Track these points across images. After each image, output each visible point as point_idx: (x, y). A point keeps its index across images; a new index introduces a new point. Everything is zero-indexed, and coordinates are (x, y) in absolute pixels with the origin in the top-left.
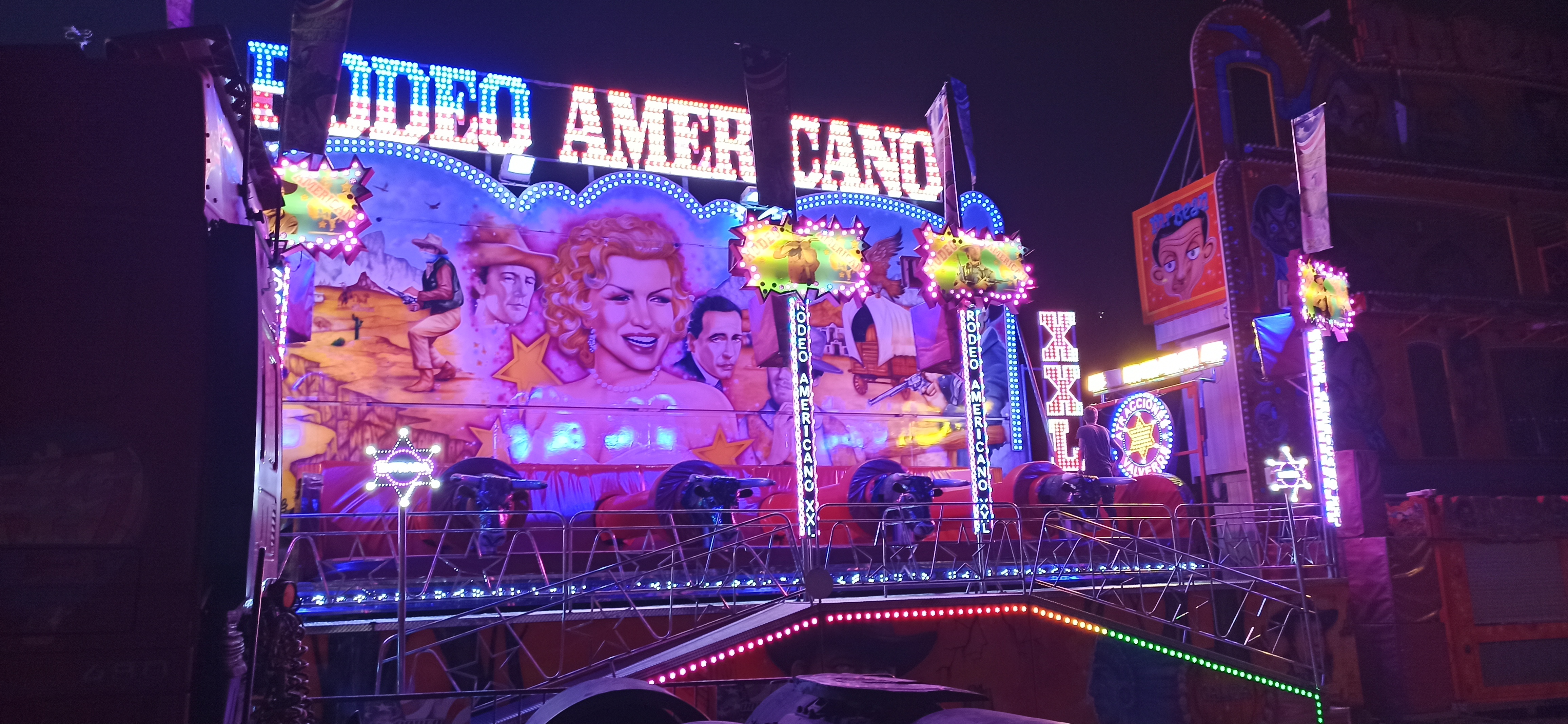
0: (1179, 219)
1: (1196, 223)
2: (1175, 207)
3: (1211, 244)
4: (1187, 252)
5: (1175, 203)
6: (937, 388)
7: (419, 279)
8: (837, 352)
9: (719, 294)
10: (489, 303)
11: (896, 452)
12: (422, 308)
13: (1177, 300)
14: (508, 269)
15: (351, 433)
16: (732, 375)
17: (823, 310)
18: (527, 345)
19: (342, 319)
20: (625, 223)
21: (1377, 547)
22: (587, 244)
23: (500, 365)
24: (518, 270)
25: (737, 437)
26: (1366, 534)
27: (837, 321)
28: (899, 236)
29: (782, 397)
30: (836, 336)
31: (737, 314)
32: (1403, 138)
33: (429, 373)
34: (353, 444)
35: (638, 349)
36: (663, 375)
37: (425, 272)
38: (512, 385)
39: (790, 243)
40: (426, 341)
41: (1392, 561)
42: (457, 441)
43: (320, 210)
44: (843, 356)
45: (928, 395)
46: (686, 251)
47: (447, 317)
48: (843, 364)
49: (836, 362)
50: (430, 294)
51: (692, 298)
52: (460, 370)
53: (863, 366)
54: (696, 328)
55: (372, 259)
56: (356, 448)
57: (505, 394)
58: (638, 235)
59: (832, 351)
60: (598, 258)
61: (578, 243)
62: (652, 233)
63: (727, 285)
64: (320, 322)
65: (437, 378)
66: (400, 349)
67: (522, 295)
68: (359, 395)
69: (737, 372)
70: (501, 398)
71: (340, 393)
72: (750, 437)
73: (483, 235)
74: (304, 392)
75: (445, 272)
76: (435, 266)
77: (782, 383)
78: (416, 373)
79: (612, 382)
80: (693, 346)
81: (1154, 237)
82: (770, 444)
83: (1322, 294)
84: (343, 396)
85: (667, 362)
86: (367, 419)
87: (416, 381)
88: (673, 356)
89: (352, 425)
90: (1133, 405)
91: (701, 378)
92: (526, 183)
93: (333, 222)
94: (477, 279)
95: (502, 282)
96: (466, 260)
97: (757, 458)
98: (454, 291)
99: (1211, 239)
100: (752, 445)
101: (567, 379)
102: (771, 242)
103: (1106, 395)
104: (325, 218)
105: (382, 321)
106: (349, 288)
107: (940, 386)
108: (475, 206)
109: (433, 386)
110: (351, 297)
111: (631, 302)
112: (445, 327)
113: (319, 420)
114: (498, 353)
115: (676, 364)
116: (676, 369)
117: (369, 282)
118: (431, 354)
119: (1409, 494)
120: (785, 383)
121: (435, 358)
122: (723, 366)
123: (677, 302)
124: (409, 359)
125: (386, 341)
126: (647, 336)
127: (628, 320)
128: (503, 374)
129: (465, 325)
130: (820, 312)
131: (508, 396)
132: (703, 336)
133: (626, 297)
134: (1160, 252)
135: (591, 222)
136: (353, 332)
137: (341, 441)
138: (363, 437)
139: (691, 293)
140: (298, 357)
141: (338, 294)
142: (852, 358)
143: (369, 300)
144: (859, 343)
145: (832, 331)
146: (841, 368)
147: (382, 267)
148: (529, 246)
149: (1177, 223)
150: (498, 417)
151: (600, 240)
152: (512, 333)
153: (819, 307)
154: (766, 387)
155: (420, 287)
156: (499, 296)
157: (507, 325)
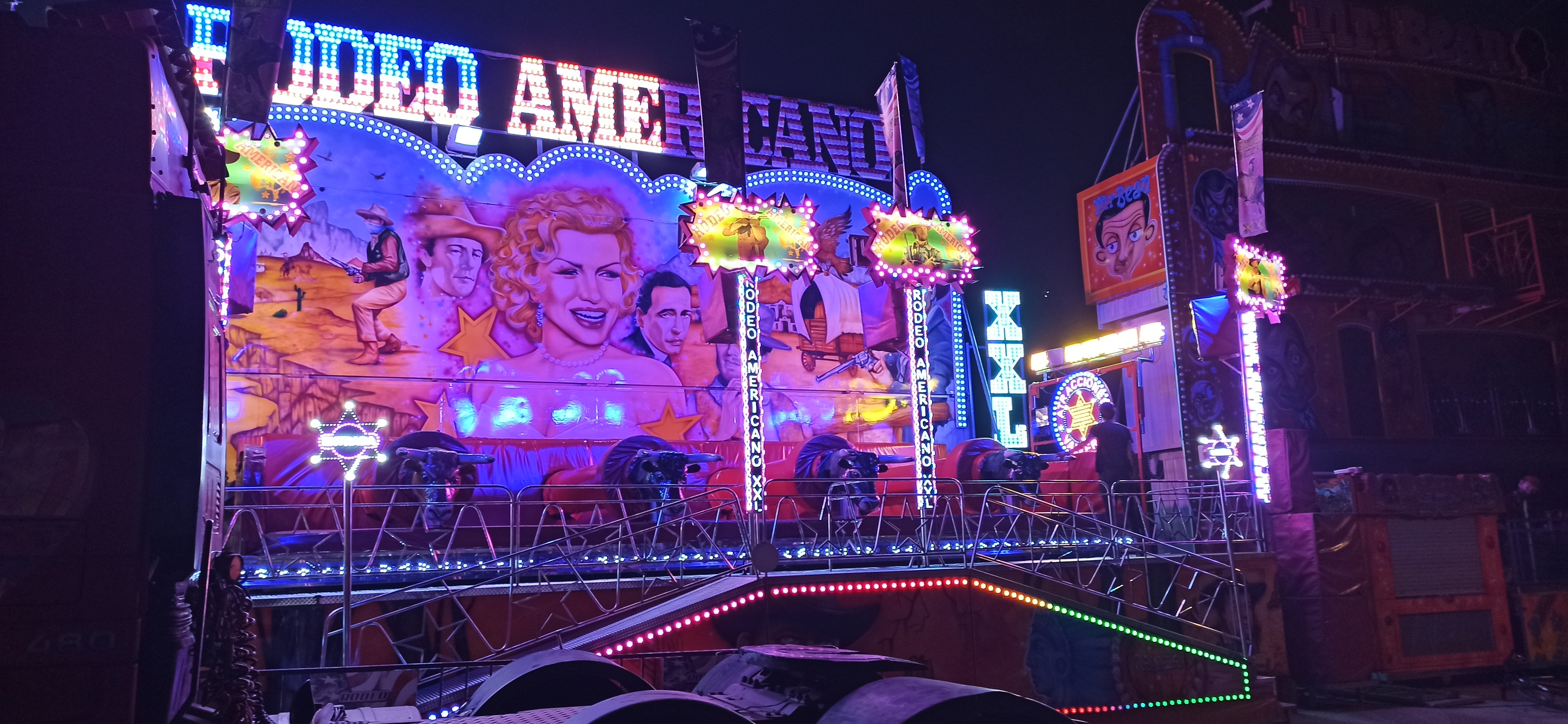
0: (1122, 201)
1: (1138, 206)
2: (1117, 189)
3: (1152, 226)
4: (1129, 233)
5: (1119, 185)
6: (884, 365)
7: (364, 250)
8: (786, 330)
9: (668, 269)
10: (436, 276)
11: (842, 428)
12: (367, 279)
13: (1119, 281)
14: (456, 241)
15: (293, 405)
16: (681, 351)
17: (772, 286)
18: (474, 319)
19: (284, 290)
20: (574, 197)
21: (1304, 522)
22: (536, 217)
23: (446, 338)
24: (465, 242)
25: (686, 413)
26: (1294, 511)
27: (786, 298)
28: (848, 214)
29: (731, 373)
30: (784, 312)
31: (686, 290)
32: (1339, 124)
33: (373, 345)
34: (295, 417)
35: (587, 324)
36: (611, 349)
37: (370, 243)
38: (458, 358)
39: (740, 221)
40: (371, 313)
41: (1318, 536)
42: (402, 415)
43: (264, 181)
44: (792, 333)
45: (875, 372)
46: (635, 226)
47: (392, 290)
48: (792, 341)
49: (785, 339)
50: (374, 266)
51: (642, 273)
52: (406, 343)
53: (811, 343)
54: (645, 303)
55: (315, 229)
56: (299, 421)
57: (451, 368)
58: (587, 209)
59: (781, 328)
60: (547, 232)
61: (527, 216)
62: (601, 207)
63: (676, 261)
64: (261, 293)
65: (382, 351)
66: (345, 322)
67: (469, 268)
68: (301, 367)
69: (685, 348)
70: (447, 371)
71: (281, 366)
72: (698, 413)
73: (430, 206)
74: (245, 363)
75: (391, 243)
76: (380, 237)
77: (730, 359)
78: (361, 346)
79: (560, 357)
80: (641, 321)
81: (1098, 219)
82: (719, 420)
83: (1256, 277)
84: (284, 368)
85: (615, 337)
86: (310, 391)
87: (360, 354)
88: (622, 331)
89: (294, 398)
90: (1075, 384)
91: (650, 354)
92: (473, 155)
93: (276, 192)
94: (423, 251)
95: (449, 255)
96: (411, 231)
97: (705, 434)
98: (399, 263)
99: (1152, 221)
100: (700, 421)
101: (514, 354)
102: (721, 220)
103: (1049, 374)
104: (268, 188)
105: (325, 293)
106: (291, 259)
107: (886, 363)
108: (421, 177)
109: (378, 358)
110: (293, 267)
111: (579, 277)
112: (390, 299)
113: (260, 393)
114: (444, 326)
115: (624, 339)
116: (624, 345)
117: (312, 253)
118: (375, 326)
119: (1336, 472)
120: (733, 359)
121: (380, 331)
122: (671, 342)
123: (626, 277)
124: (354, 331)
125: (330, 313)
126: (595, 310)
127: (576, 294)
128: (449, 348)
129: (410, 298)
130: (769, 289)
131: (455, 370)
132: (652, 311)
133: (575, 271)
134: (1103, 233)
135: (539, 196)
136: (296, 303)
137: (283, 414)
138: (305, 409)
139: (640, 268)
140: (238, 329)
141: (279, 265)
142: (800, 335)
143: (311, 271)
144: (807, 321)
145: (781, 308)
146: (789, 344)
147: (325, 237)
148: (476, 219)
149: (1120, 205)
150: (444, 390)
151: (549, 214)
152: (458, 306)
153: (768, 284)
154: (715, 363)
155: (365, 260)
156: (445, 268)
157: (454, 298)
